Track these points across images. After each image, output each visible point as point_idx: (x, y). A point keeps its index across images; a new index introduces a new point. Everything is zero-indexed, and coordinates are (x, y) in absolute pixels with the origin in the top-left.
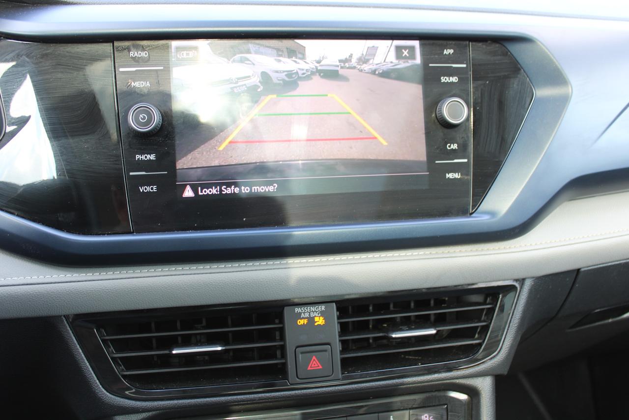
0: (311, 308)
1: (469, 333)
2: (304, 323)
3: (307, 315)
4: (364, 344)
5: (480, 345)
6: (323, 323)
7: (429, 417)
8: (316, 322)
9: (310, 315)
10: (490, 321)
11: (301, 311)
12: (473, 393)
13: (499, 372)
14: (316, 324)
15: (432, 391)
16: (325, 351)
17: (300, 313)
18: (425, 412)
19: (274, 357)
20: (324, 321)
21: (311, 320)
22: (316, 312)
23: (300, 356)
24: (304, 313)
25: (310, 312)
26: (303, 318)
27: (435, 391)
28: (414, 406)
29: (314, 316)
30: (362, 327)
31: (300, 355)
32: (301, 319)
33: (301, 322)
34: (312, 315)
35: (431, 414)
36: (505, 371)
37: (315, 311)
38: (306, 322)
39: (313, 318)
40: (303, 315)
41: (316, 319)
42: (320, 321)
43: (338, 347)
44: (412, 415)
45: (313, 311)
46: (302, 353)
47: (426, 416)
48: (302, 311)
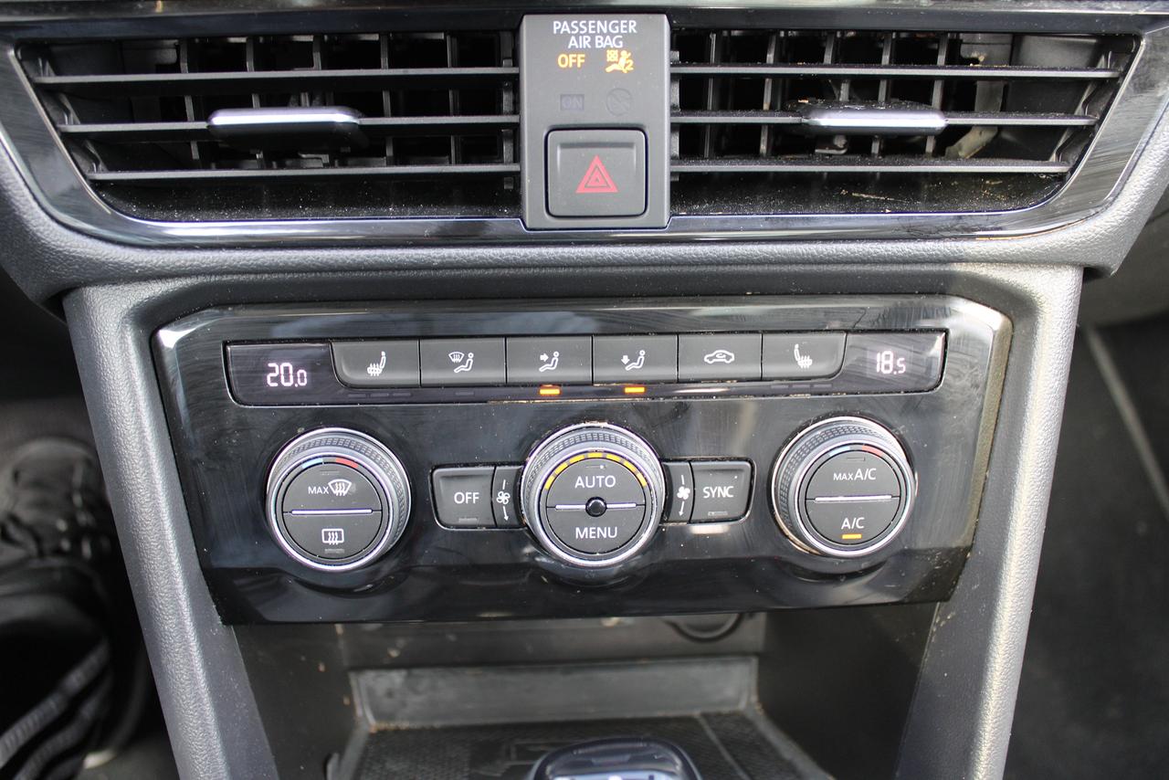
0: (599, 23)
1: (1036, 143)
2: (575, 64)
3: (585, 43)
4: (741, 142)
5: (1061, 178)
6: (629, 68)
7: (896, 358)
8: (611, 63)
9: (592, 43)
10: (1098, 118)
11: (568, 30)
12: (1017, 307)
13: (1095, 259)
14: (609, 69)
15: (913, 293)
16: (629, 145)
17: (567, 36)
18: (888, 345)
19: (495, 156)
20: (631, 62)
21: (596, 57)
22: (612, 36)
23: (558, 155)
24: (577, 36)
25: (593, 36)
26: (574, 50)
27: (921, 293)
28: (859, 326)
29: (604, 45)
31: (559, 152)
32: (568, 52)
33: (567, 61)
34: (600, 43)
35: (897, 350)
36: (1113, 261)
37: (609, 33)
38: (580, 61)
39: (603, 51)
40: (573, 42)
41: (611, 56)
42: (620, 62)
43: (668, 144)
44: (851, 347)
45: (602, 33)
46: (565, 146)
47: (887, 357)
48: (572, 29)
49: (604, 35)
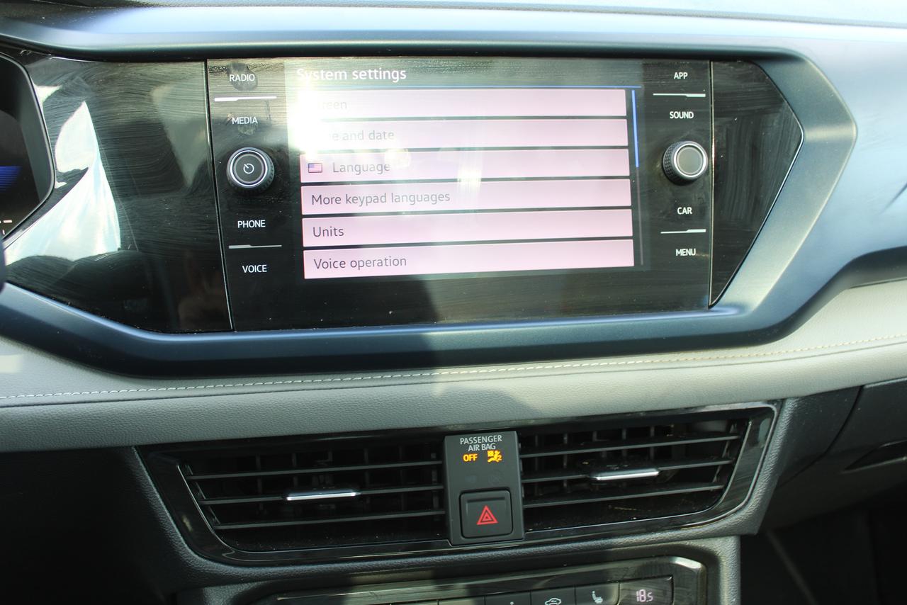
0: (483, 438)
1: (704, 476)
2: (472, 459)
3: (476, 448)
4: (555, 490)
5: (720, 492)
6: (499, 459)
7: (647, 593)
8: (490, 457)
9: (480, 448)
10: (734, 459)
11: (468, 442)
12: (710, 560)
13: (746, 531)
14: (489, 461)
15: (652, 557)
16: (502, 498)
17: (467, 445)
18: (642, 587)
19: (429, 506)
20: (500, 456)
21: (482, 455)
22: (490, 443)
23: (467, 506)
24: (472, 445)
25: (480, 444)
26: (472, 452)
27: (656, 556)
28: (626, 577)
29: (486, 449)
30: (553, 465)
31: (467, 505)
32: (468, 453)
33: (468, 458)
34: (484, 448)
35: (648, 589)
36: (754, 530)
37: (488, 442)
38: (474, 458)
39: (486, 452)
40: (470, 448)
41: (490, 454)
42: (495, 456)
43: (519, 493)
44: (623, 589)
45: (485, 443)
46: (470, 501)
47: (642, 593)
48: (470, 442)
49: (486, 444)
